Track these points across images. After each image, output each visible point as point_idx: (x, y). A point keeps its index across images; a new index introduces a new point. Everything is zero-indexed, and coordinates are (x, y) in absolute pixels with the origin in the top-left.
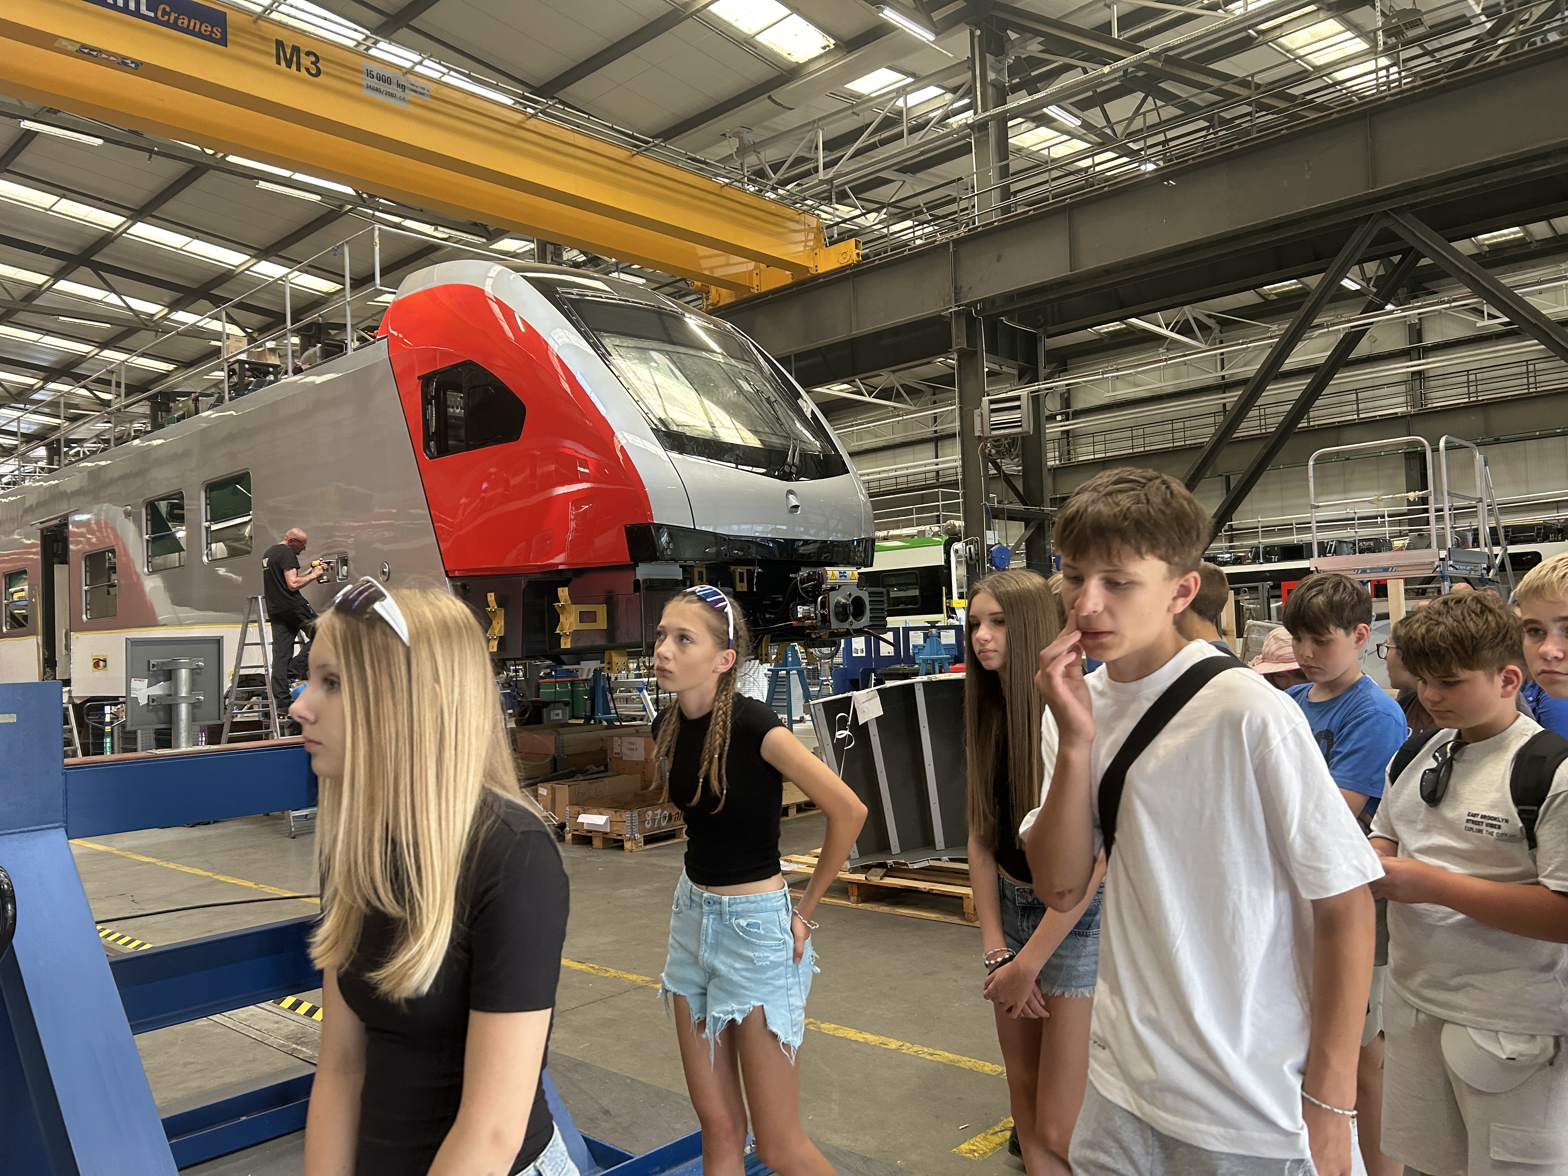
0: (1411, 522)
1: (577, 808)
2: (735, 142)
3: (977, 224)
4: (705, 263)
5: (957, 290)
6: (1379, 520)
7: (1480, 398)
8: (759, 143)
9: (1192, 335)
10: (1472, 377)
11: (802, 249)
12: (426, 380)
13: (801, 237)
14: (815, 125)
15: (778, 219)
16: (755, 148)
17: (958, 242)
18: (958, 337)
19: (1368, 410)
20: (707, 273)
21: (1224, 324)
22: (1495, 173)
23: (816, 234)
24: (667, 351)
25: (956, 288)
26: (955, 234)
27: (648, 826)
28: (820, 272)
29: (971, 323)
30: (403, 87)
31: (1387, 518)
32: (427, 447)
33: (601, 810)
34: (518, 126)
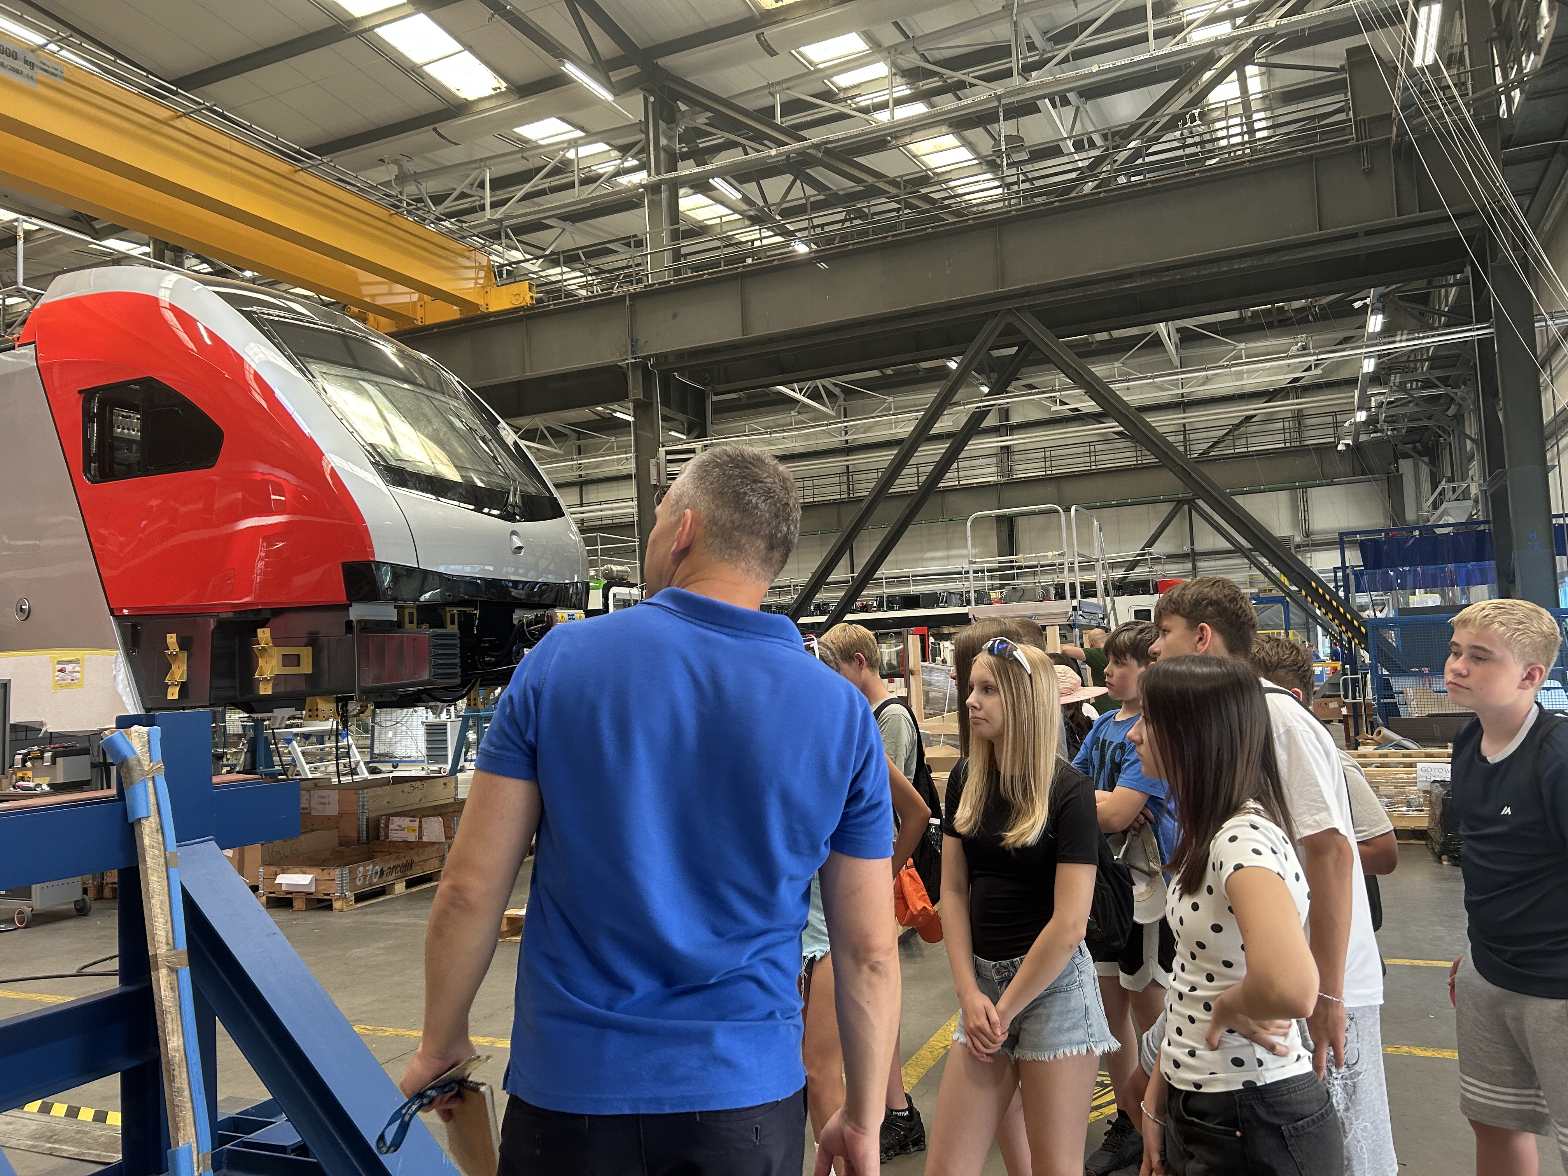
0: (1001, 578)
1: (273, 869)
2: (394, 170)
3: (650, 281)
4: (366, 290)
5: (634, 343)
6: (980, 574)
7: (1054, 472)
8: (419, 173)
9: (821, 401)
10: (1048, 454)
11: (473, 286)
12: (88, 395)
13: (472, 274)
14: (482, 164)
15: (449, 253)
16: (416, 177)
17: (634, 296)
18: (634, 388)
19: (966, 477)
20: (368, 300)
21: (847, 392)
22: (1096, 286)
23: (486, 272)
24: (376, 382)
25: (632, 341)
26: (631, 289)
27: (359, 883)
28: (491, 310)
29: (647, 375)
30: (32, 65)
31: (986, 573)
32: (87, 470)
33: (304, 869)
34: (164, 123)
